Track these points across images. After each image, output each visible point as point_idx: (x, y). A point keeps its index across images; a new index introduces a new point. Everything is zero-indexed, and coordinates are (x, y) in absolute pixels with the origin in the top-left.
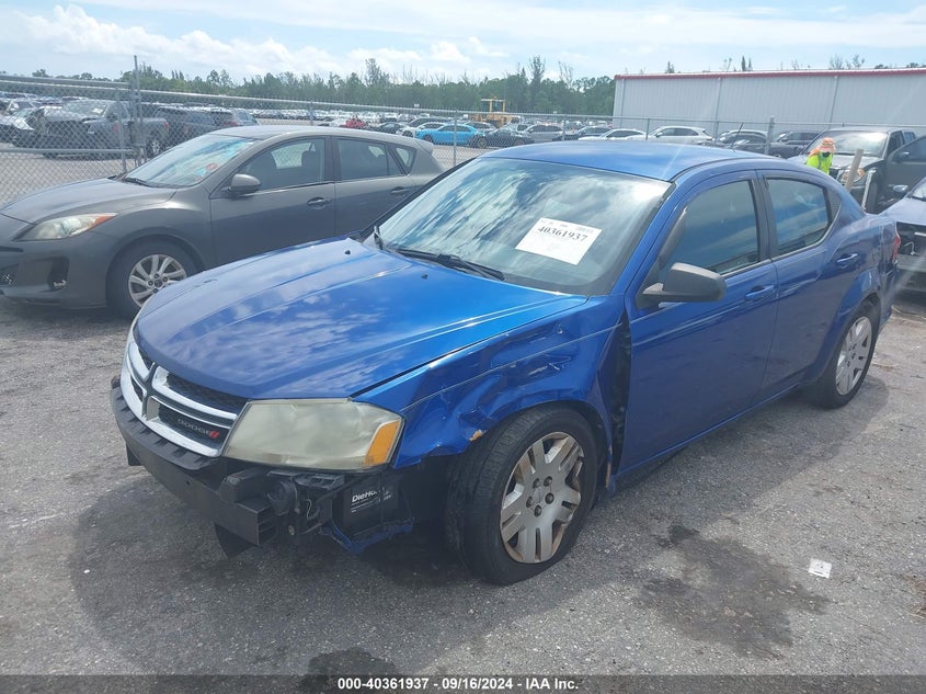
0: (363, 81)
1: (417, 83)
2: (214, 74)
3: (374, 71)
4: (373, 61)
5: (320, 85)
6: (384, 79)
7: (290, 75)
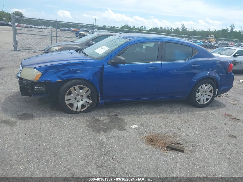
0: (180, 30)
1: (195, 31)
2: (142, 27)
3: (183, 27)
4: (183, 24)
5: (168, 30)
6: (186, 30)
7: (161, 28)
